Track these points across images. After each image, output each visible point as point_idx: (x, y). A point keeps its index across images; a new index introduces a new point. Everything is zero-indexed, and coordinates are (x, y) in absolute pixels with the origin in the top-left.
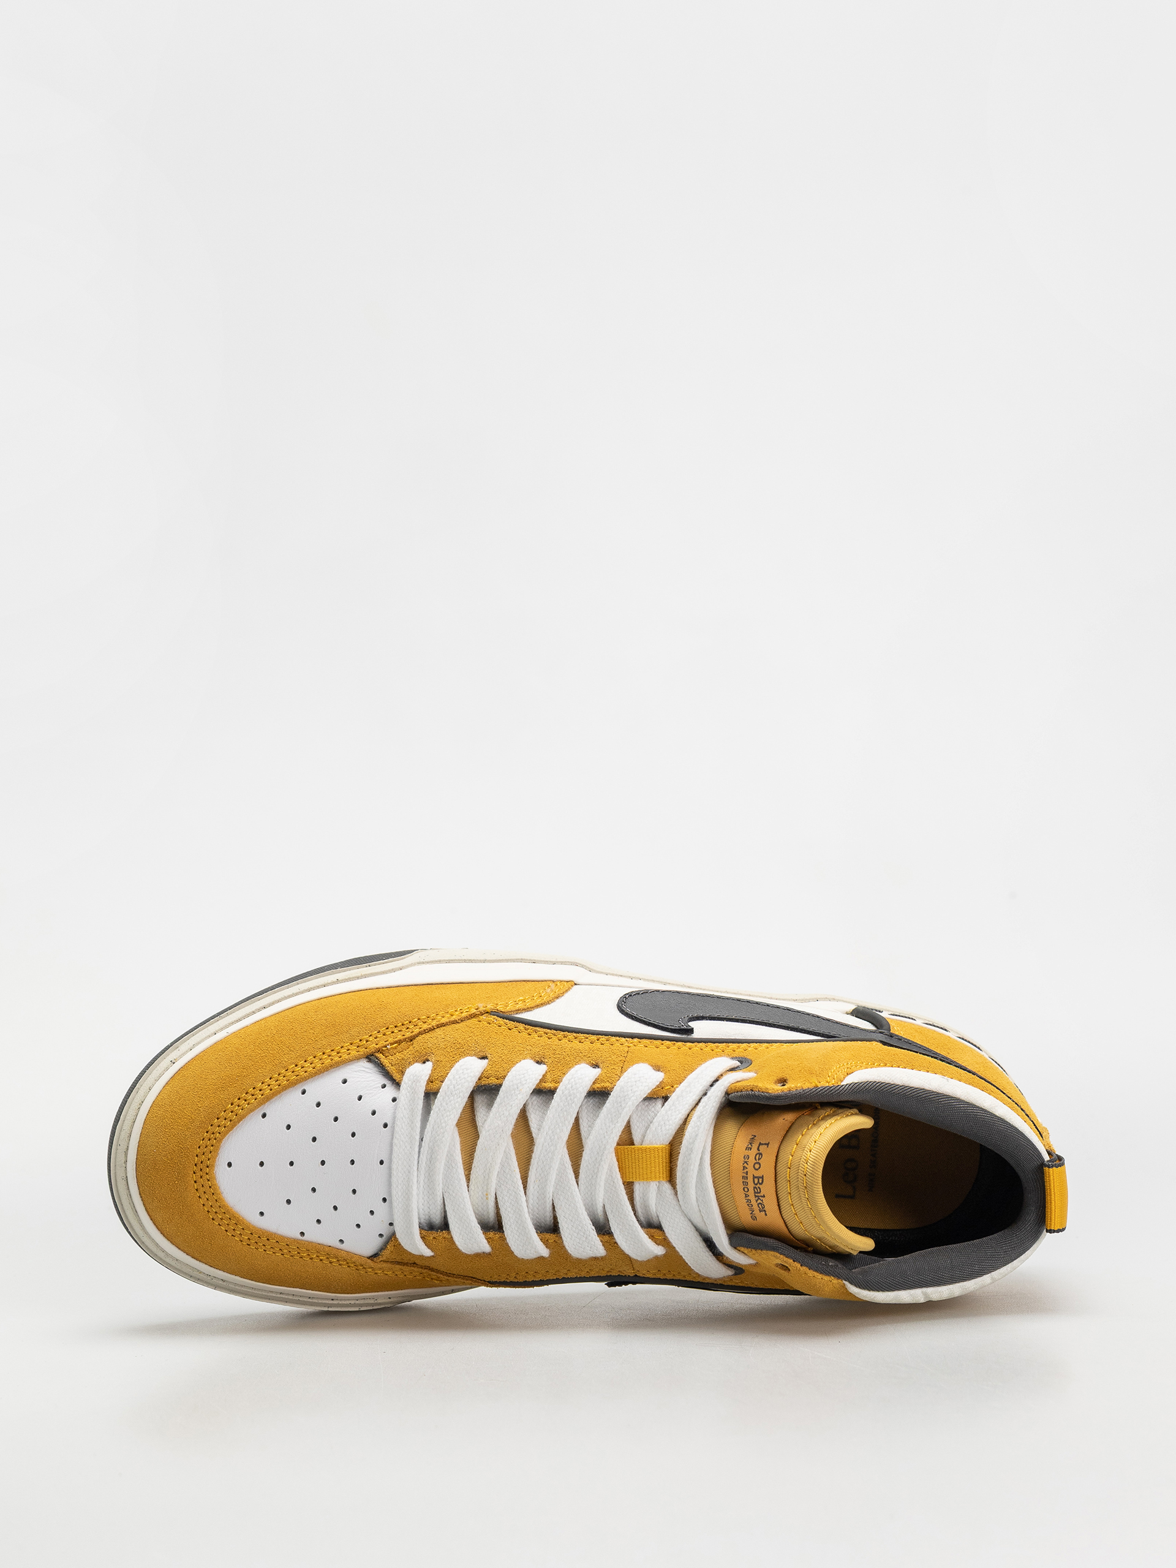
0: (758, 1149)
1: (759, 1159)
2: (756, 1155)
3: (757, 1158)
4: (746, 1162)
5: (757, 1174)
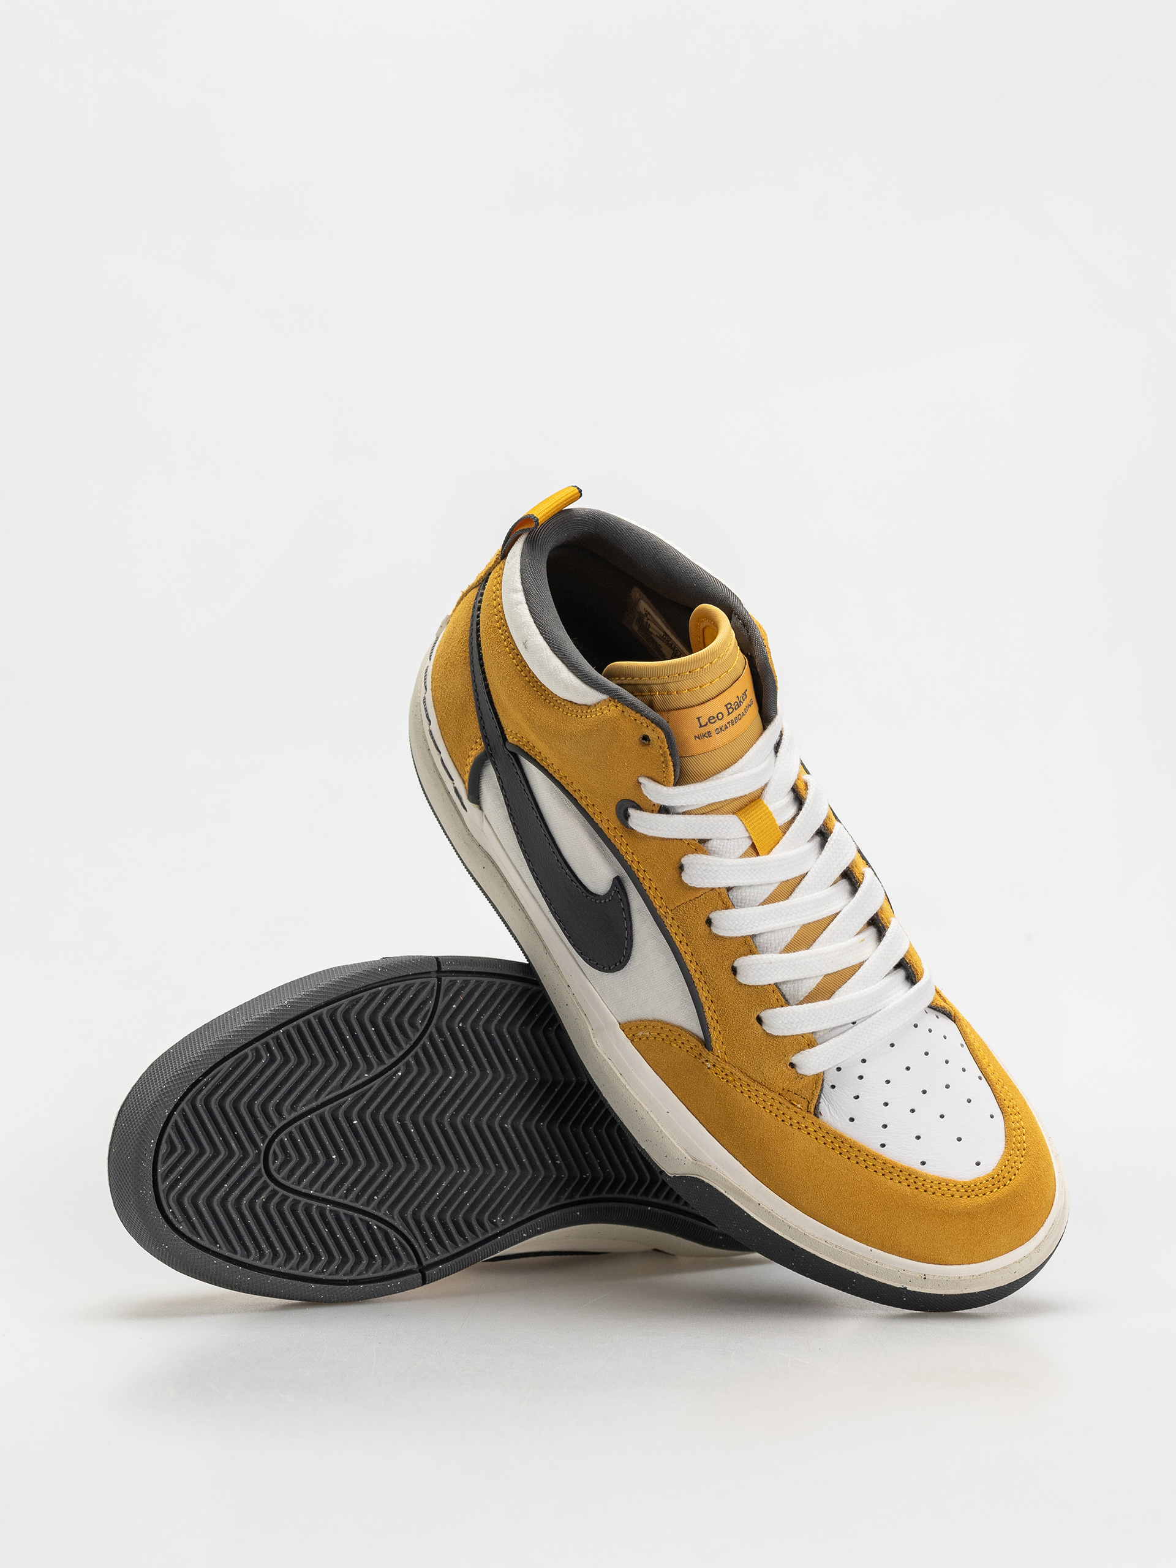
0: (706, 725)
1: (714, 718)
2: (712, 723)
3: (715, 720)
4: (721, 729)
5: (725, 713)
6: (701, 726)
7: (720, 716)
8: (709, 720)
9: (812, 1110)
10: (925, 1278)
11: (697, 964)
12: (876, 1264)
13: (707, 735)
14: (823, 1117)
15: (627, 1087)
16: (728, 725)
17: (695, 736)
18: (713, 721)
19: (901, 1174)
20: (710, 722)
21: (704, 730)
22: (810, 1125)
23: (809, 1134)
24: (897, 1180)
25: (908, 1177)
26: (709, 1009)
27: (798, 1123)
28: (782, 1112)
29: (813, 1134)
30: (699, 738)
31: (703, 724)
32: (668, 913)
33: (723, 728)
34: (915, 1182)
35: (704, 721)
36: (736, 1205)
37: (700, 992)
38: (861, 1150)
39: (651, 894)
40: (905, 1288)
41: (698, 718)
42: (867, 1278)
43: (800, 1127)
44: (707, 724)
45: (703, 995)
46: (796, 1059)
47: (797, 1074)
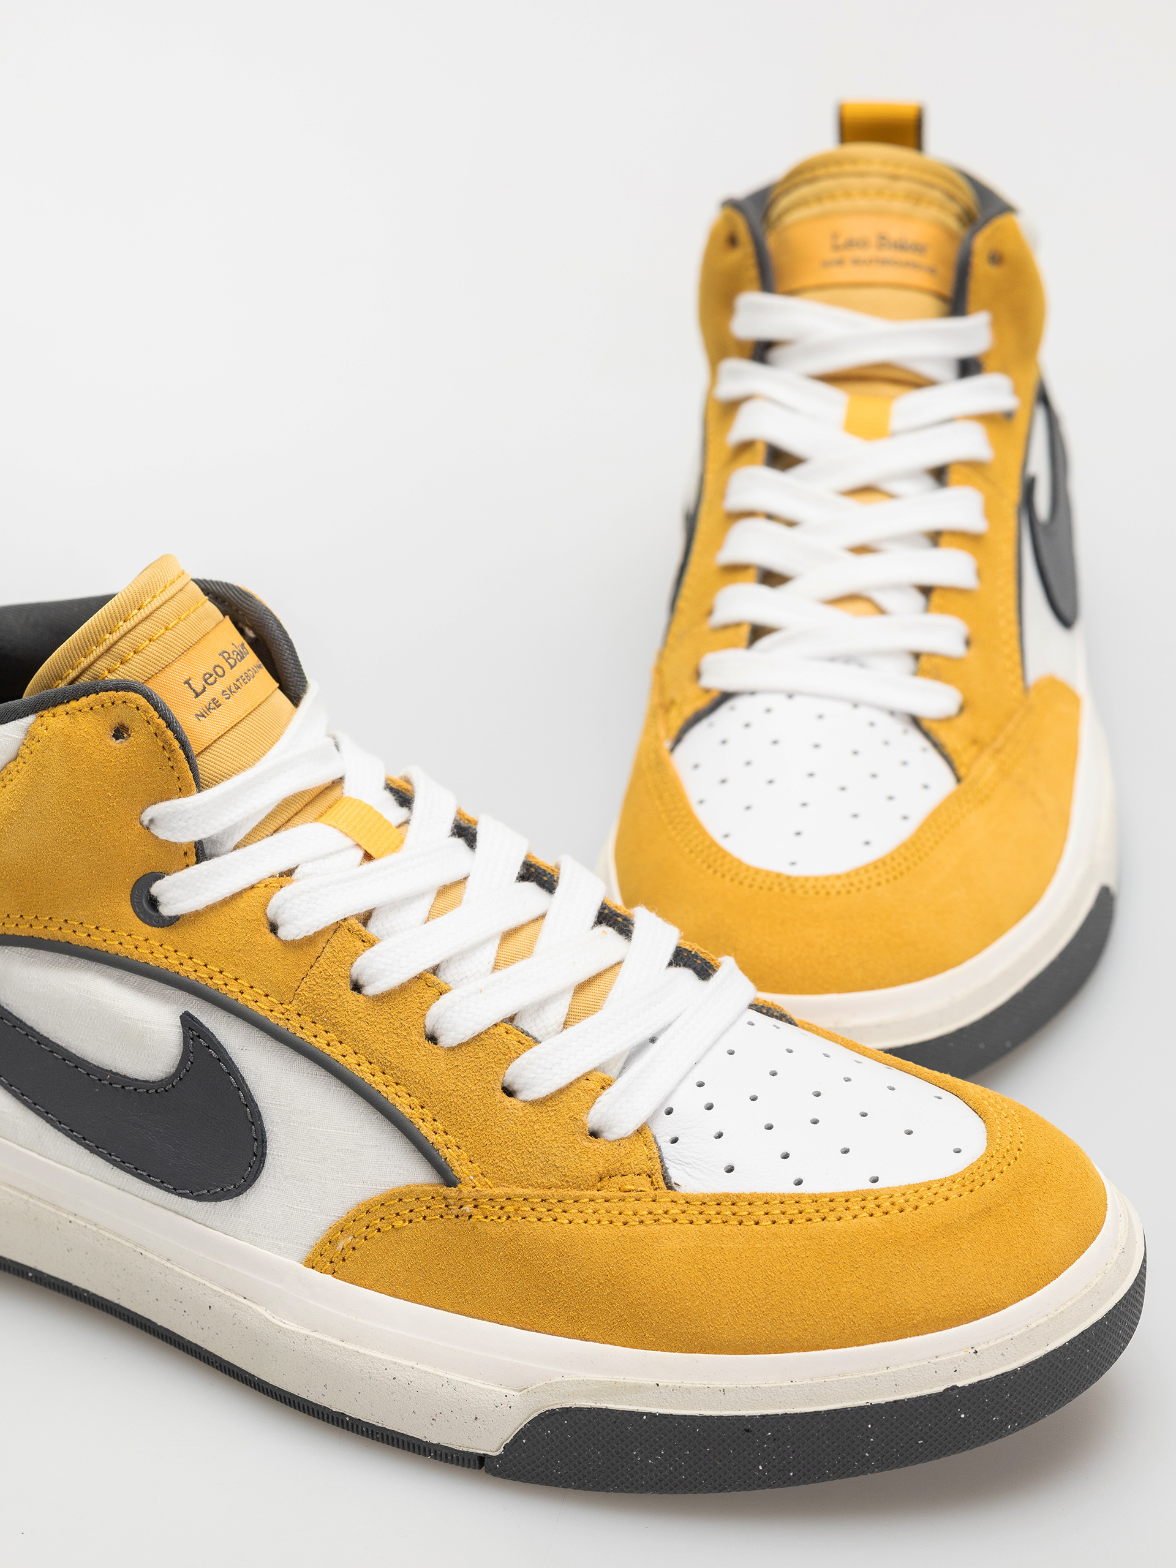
0: (204, 690)
1: (212, 675)
2: (213, 684)
3: (214, 678)
4: (230, 691)
5: (225, 666)
6: (197, 695)
7: (218, 670)
8: (206, 681)
9: (662, 1184)
10: (976, 1352)
11: (371, 1063)
12: (889, 1370)
13: (213, 706)
14: (683, 1187)
15: (362, 1351)
16: (238, 683)
17: (197, 715)
18: (211, 680)
19: (849, 1204)
20: (208, 684)
21: (205, 698)
22: (670, 1205)
23: (675, 1221)
24: (848, 1216)
25: (863, 1203)
26: (423, 1121)
27: (650, 1213)
28: (617, 1212)
29: (682, 1218)
30: (204, 716)
31: (199, 691)
32: (287, 1010)
33: (233, 689)
34: (878, 1206)
35: (198, 685)
36: (623, 1412)
37: (397, 1102)
38: (769, 1200)
39: (247, 1000)
40: (954, 1388)
41: (187, 682)
42: (887, 1403)
43: (656, 1218)
44: (205, 688)
45: (403, 1105)
46: (594, 1118)
47: (609, 1142)
